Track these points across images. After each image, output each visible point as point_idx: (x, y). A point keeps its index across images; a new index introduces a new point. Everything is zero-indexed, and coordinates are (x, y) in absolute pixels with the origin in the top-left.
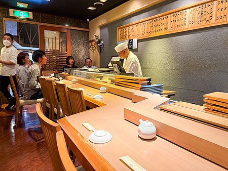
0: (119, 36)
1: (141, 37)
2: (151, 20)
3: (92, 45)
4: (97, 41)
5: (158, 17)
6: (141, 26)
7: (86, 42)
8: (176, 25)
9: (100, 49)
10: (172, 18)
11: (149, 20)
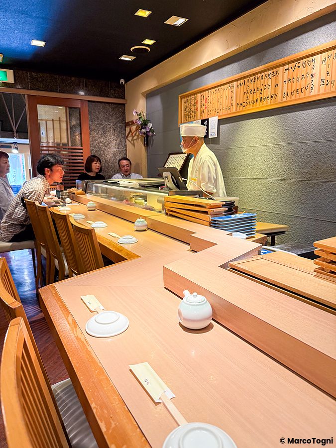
0: (182, 112)
1: (225, 114)
2: (244, 78)
3: (130, 131)
4: (139, 123)
5: (257, 73)
6: (225, 91)
7: (119, 125)
8: (294, 89)
9: (147, 140)
10: (286, 74)
11: (240, 79)
